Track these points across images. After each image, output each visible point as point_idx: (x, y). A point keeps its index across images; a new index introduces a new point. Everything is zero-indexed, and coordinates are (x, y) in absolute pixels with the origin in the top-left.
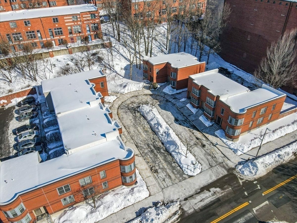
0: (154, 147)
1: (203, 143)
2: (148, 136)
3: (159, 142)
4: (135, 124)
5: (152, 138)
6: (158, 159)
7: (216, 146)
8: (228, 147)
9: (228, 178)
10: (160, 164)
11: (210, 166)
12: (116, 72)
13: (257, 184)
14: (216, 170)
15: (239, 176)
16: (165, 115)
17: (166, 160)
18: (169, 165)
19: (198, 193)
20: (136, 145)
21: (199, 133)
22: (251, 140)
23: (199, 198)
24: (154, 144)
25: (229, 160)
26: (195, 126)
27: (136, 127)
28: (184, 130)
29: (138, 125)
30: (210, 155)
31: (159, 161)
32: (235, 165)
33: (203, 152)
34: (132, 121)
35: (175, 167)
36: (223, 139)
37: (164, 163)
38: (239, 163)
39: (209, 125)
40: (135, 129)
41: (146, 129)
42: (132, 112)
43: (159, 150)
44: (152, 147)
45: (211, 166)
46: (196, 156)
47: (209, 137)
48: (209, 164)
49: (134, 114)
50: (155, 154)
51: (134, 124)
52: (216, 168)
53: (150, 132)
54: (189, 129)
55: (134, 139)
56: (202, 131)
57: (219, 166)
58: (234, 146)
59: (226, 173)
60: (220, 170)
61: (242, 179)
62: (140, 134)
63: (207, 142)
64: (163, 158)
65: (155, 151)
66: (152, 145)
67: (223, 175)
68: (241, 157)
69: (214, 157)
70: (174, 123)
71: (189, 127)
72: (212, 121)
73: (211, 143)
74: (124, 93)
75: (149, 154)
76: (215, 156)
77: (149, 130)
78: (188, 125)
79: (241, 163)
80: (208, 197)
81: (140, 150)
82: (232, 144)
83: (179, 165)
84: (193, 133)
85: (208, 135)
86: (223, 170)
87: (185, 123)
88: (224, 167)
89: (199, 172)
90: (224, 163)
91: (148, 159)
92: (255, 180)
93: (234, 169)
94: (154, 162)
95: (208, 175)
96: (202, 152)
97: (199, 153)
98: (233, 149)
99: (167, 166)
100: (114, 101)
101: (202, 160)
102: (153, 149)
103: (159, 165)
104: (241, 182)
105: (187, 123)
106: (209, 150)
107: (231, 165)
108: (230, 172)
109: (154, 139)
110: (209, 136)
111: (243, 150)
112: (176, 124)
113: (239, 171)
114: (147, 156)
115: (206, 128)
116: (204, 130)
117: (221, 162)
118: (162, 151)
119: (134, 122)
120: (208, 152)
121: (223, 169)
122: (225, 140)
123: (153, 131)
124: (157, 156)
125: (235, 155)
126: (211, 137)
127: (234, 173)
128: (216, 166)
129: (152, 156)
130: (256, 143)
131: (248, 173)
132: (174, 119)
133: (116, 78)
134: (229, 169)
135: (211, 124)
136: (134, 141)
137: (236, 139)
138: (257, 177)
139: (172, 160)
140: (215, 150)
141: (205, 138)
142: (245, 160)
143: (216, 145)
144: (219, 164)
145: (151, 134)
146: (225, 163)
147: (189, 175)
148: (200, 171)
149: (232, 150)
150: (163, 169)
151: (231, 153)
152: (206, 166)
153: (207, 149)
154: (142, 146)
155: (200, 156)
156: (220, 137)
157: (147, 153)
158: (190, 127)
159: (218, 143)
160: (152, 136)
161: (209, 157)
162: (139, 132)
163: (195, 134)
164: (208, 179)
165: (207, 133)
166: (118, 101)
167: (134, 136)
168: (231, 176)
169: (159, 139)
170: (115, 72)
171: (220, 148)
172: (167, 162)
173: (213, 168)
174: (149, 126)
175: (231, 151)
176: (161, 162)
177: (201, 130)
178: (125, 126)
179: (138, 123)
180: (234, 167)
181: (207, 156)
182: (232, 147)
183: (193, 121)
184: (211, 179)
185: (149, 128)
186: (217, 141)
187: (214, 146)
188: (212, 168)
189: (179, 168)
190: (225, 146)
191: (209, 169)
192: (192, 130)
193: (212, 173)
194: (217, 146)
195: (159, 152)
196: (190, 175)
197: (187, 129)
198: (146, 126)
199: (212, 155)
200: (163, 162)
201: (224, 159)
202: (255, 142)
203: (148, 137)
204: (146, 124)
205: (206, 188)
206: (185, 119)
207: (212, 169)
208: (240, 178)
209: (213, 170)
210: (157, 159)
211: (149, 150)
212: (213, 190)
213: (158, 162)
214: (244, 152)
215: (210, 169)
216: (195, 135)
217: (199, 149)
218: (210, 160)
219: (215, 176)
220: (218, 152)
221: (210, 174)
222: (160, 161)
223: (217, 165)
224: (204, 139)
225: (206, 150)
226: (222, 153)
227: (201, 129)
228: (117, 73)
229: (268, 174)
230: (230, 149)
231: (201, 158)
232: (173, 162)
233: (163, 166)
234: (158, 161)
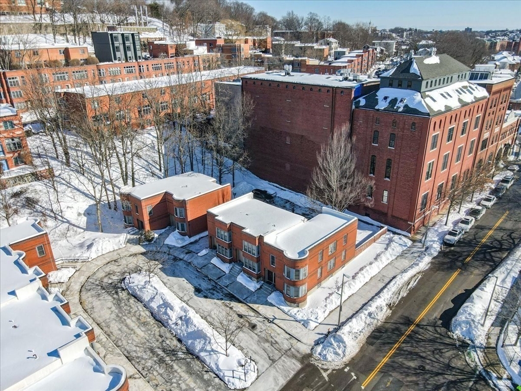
0: (164, 351)
1: (252, 322)
2: (149, 332)
3: (171, 339)
4: (120, 315)
5: (158, 334)
6: (176, 374)
7: (274, 323)
8: (292, 319)
9: (304, 374)
10: (180, 382)
11: (271, 361)
12: (68, 222)
13: (350, 371)
14: (283, 366)
15: (320, 365)
16: (175, 286)
17: (190, 372)
18: (197, 380)
20: (127, 357)
21: (242, 306)
22: (326, 299)
24: (162, 345)
25: (299, 342)
26: (231, 294)
27: (122, 319)
28: (215, 306)
29: (126, 315)
30: (267, 341)
31: (178, 376)
32: (311, 347)
33: (254, 338)
34: (112, 309)
35: (209, 380)
36: (282, 307)
37: (187, 378)
38: (316, 343)
39: (255, 287)
40: (122, 325)
41: (143, 320)
42: (111, 292)
43: (173, 355)
44: (160, 352)
45: (273, 361)
46: (244, 349)
47: (260, 309)
48: (269, 357)
49: (115, 296)
50: (169, 364)
51: (118, 316)
52: (282, 362)
53: (152, 323)
54: (223, 301)
55: (122, 345)
56: (246, 301)
57: (285, 357)
58: (301, 314)
59: (298, 366)
60: (288, 363)
61: (325, 370)
62: (132, 333)
63: (258, 319)
64: (184, 368)
65: (168, 359)
66: (159, 348)
67: (295, 372)
68: (317, 331)
69: (275, 342)
70: (195, 297)
71: (222, 299)
72: (260, 279)
73: (265, 318)
74: (90, 260)
75: (157, 367)
76: (275, 341)
77: (149, 320)
78: (220, 296)
79: (319, 342)
81: (136, 366)
82: (299, 313)
83: (216, 374)
84: (231, 308)
85: (257, 305)
86: (294, 363)
87: (215, 292)
88: (294, 356)
89: (254, 379)
90: (292, 349)
91: (154, 380)
92: (346, 365)
93: (310, 355)
94: (167, 382)
95: (271, 379)
96: (252, 338)
97: (249, 342)
98: (302, 320)
99: (195, 382)
100: (70, 278)
101: (255, 353)
102: (162, 355)
103: (179, 384)
104: (325, 375)
105: (218, 292)
106: (264, 332)
107: (305, 349)
108: (306, 362)
109: (161, 336)
110: (258, 307)
111: (316, 318)
112: (199, 298)
113: (319, 356)
114: (153, 373)
115: (251, 293)
116: (249, 299)
117: (288, 348)
118: (181, 355)
119: (117, 311)
120: (263, 336)
121: (294, 361)
122: (286, 309)
123: (156, 320)
124: (172, 367)
125: (307, 330)
126: (263, 307)
127: (312, 362)
128: (280, 358)
129: (163, 370)
130: (334, 302)
131: (333, 356)
132: (194, 289)
133: (70, 233)
134: (303, 358)
135: (258, 286)
136: (123, 350)
137: (303, 303)
138: (347, 359)
139: (203, 368)
140: (273, 330)
141: (253, 312)
142: (323, 336)
143: (274, 319)
144: (284, 354)
145: (154, 327)
146: (294, 348)
147: (238, 388)
148: (256, 375)
149: (300, 322)
151: (300, 328)
152: (263, 363)
153: (261, 332)
154: (139, 355)
155: (250, 347)
156: (277, 305)
157: (151, 367)
158: (224, 298)
159: (276, 317)
160: (156, 330)
161: (267, 345)
162: (129, 329)
163: (234, 309)
164: (273, 386)
165: (255, 303)
166: (79, 277)
167: (121, 339)
168: (308, 369)
169: (172, 334)
170: (66, 222)
171: (281, 325)
172: (194, 374)
173: (276, 363)
174: (148, 313)
175: (300, 325)
176: (182, 379)
177: (244, 300)
178: (99, 323)
179: (127, 312)
180: (309, 351)
181: (262, 344)
182: (299, 317)
183: (227, 287)
184: (277, 384)
185: (149, 317)
186: (274, 313)
187: (271, 322)
188: (274, 364)
189: (217, 380)
190: (288, 318)
191: (270, 366)
192: (228, 302)
193: (276, 373)
194: (275, 321)
195: (174, 359)
196: (241, 388)
197: (219, 302)
198: (142, 313)
199: (270, 339)
200: (185, 376)
201: (292, 342)
202: (332, 301)
203: (150, 334)
204: (141, 309)
206: (213, 285)
207: (276, 366)
208: (323, 369)
209: (278, 367)
210: (173, 374)
211: (155, 359)
213: (177, 380)
214: (320, 322)
215: (272, 366)
216: (235, 311)
217: (246, 335)
218: (269, 349)
219: (282, 377)
220: (279, 332)
221: (274, 377)
222: (181, 377)
223: (282, 355)
224: (252, 314)
225: (259, 334)
226: (286, 332)
227: (244, 298)
228: (71, 224)
229: (362, 349)
230: (297, 321)
231: (253, 349)
232: (206, 371)
233: (187, 385)
234: (175, 377)
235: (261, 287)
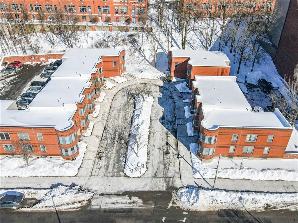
0: (119, 135)
1: (169, 151)
2: (123, 123)
3: (127, 132)
4: (122, 109)
5: (125, 127)
6: (112, 148)
7: (179, 159)
8: (191, 164)
9: (161, 195)
10: (110, 152)
11: (154, 175)
12: (145, 57)
13: (186, 216)
14: (157, 182)
15: (174, 198)
16: (156, 110)
17: (118, 152)
18: (116, 157)
19: (117, 195)
20: (105, 128)
21: (174, 139)
22: (224, 169)
23: (114, 199)
24: (121, 132)
25: (180, 178)
26: (176, 130)
27: (120, 111)
28: (161, 130)
29: (123, 110)
30: (165, 165)
31: (112, 149)
32: (182, 186)
33: (160, 159)
34: (121, 105)
35: (120, 161)
36: (192, 154)
37: (114, 153)
38: (188, 186)
39: (190, 134)
40: (118, 113)
41: (126, 117)
42: (129, 97)
43: (121, 140)
44: (117, 135)
45: (155, 176)
46: (150, 160)
47: (181, 147)
48: (156, 173)
49: (129, 100)
50: (115, 142)
51: (120, 109)
52: (158, 180)
53: (128, 120)
54: (168, 131)
55: (109, 122)
56: (179, 139)
57: (163, 179)
58: (198, 165)
59: (164, 189)
60: (161, 183)
61: (174, 203)
62: (117, 119)
63: (174, 151)
64: (118, 148)
65: (117, 139)
66: (119, 133)
67: (158, 190)
68: (196, 181)
69: (167, 168)
70: (158, 121)
71: (168, 129)
72: (196, 131)
73: (178, 153)
74: (137, 78)
75: (109, 139)
76: (169, 168)
77: (129, 118)
78: (170, 127)
79: (190, 187)
80: (124, 203)
81: (104, 133)
82: (198, 164)
83: (126, 161)
84: (168, 137)
85: (182, 144)
86: (163, 186)
87: (169, 124)
88: (168, 183)
89: (137, 176)
90: (171, 179)
91: (103, 144)
92: (188, 211)
93: (176, 189)
94: (106, 149)
95: (144, 183)
96: (159, 158)
97: (155, 159)
98: (195, 169)
99: (115, 157)
100: (122, 82)
101: (152, 166)
102: (116, 136)
103: (109, 153)
104: (171, 205)
105: (171, 125)
106: (169, 160)
107: (178, 183)
108: (170, 190)
109: (125, 128)
110: (181, 146)
111: (204, 174)
112: (159, 122)
113: (180, 194)
114: (105, 141)
115: (186, 136)
116: (181, 138)
117: (170, 176)
118: (123, 142)
119: (122, 106)
120: (166, 161)
121: (165, 185)
122: (193, 156)
123: (131, 120)
124: (114, 144)
125: (192, 176)
126: (183, 147)
127: (172, 193)
128: (160, 177)
129: (110, 143)
130: (227, 174)
131: (186, 200)
132: (162, 116)
133: (143, 62)
134: (171, 187)
135: (193, 135)
136: (107, 124)
137: (205, 160)
138: (194, 208)
139: (124, 154)
140: (174, 162)
141: (176, 146)
142: (197, 186)
143: (181, 157)
144: (165, 177)
145: (127, 122)
146: (173, 179)
147: (126, 174)
148: (140, 175)
149: (193, 169)
150: (109, 158)
151: (190, 172)
152: (150, 173)
153: (167, 158)
154: (110, 130)
155: (154, 161)
156: (191, 151)
157: (108, 138)
158: (170, 130)
159: (184, 157)
160: (127, 124)
161: (162, 166)
162: (118, 117)
163: (169, 138)
164: (141, 187)
165: (182, 142)
166: (127, 83)
167: (111, 119)
168: (166, 195)
169: (130, 130)
171: (182, 163)
172: (118, 153)
173: (156, 178)
174: (132, 115)
175: (191, 170)
176: (112, 152)
177: (178, 137)
178: (112, 107)
179: (125, 109)
180: (178, 187)
181: (161, 164)
182: (195, 166)
183: (178, 125)
184: (144, 187)
185: (130, 117)
186: (185, 154)
187: (178, 157)
188: (154, 178)
189: (123, 163)
190: (190, 162)
191: (151, 177)
192: (170, 133)
193: (149, 183)
194: (181, 159)
195: (119, 141)
196: (128, 175)
197: (165, 130)
198: (130, 114)
199: (167, 165)
200: (114, 151)
201: (176, 175)
202: (226, 172)
203: (122, 124)
204: (131, 111)
205: (130, 194)
206: (173, 120)
207: (153, 180)
208: (173, 201)
209: (154, 181)
210: (111, 147)
211: (113, 136)
212: (135, 198)
213: (110, 150)
214: (204, 178)
215: (152, 178)
216: (168, 139)
217: (159, 154)
218: (161, 169)
219: (150, 186)
220: (176, 165)
221: (146, 183)
222: (112, 151)
223: (163, 177)
224: (174, 147)
225: (165, 159)
226: (180, 169)
227: (179, 136)
229: (209, 213)
230: (192, 167)
231: (154, 163)
232: (124, 156)
233: (111, 156)
234: (111, 149)
235: (194, 136)
